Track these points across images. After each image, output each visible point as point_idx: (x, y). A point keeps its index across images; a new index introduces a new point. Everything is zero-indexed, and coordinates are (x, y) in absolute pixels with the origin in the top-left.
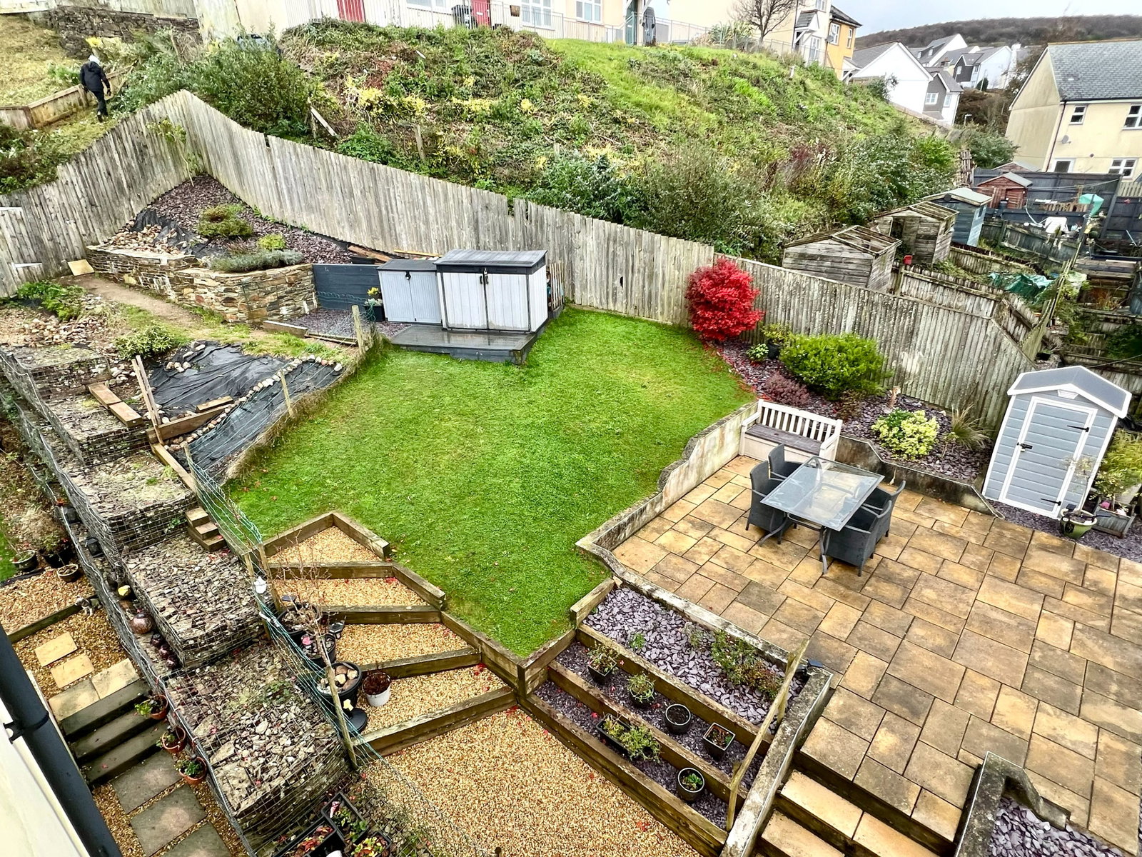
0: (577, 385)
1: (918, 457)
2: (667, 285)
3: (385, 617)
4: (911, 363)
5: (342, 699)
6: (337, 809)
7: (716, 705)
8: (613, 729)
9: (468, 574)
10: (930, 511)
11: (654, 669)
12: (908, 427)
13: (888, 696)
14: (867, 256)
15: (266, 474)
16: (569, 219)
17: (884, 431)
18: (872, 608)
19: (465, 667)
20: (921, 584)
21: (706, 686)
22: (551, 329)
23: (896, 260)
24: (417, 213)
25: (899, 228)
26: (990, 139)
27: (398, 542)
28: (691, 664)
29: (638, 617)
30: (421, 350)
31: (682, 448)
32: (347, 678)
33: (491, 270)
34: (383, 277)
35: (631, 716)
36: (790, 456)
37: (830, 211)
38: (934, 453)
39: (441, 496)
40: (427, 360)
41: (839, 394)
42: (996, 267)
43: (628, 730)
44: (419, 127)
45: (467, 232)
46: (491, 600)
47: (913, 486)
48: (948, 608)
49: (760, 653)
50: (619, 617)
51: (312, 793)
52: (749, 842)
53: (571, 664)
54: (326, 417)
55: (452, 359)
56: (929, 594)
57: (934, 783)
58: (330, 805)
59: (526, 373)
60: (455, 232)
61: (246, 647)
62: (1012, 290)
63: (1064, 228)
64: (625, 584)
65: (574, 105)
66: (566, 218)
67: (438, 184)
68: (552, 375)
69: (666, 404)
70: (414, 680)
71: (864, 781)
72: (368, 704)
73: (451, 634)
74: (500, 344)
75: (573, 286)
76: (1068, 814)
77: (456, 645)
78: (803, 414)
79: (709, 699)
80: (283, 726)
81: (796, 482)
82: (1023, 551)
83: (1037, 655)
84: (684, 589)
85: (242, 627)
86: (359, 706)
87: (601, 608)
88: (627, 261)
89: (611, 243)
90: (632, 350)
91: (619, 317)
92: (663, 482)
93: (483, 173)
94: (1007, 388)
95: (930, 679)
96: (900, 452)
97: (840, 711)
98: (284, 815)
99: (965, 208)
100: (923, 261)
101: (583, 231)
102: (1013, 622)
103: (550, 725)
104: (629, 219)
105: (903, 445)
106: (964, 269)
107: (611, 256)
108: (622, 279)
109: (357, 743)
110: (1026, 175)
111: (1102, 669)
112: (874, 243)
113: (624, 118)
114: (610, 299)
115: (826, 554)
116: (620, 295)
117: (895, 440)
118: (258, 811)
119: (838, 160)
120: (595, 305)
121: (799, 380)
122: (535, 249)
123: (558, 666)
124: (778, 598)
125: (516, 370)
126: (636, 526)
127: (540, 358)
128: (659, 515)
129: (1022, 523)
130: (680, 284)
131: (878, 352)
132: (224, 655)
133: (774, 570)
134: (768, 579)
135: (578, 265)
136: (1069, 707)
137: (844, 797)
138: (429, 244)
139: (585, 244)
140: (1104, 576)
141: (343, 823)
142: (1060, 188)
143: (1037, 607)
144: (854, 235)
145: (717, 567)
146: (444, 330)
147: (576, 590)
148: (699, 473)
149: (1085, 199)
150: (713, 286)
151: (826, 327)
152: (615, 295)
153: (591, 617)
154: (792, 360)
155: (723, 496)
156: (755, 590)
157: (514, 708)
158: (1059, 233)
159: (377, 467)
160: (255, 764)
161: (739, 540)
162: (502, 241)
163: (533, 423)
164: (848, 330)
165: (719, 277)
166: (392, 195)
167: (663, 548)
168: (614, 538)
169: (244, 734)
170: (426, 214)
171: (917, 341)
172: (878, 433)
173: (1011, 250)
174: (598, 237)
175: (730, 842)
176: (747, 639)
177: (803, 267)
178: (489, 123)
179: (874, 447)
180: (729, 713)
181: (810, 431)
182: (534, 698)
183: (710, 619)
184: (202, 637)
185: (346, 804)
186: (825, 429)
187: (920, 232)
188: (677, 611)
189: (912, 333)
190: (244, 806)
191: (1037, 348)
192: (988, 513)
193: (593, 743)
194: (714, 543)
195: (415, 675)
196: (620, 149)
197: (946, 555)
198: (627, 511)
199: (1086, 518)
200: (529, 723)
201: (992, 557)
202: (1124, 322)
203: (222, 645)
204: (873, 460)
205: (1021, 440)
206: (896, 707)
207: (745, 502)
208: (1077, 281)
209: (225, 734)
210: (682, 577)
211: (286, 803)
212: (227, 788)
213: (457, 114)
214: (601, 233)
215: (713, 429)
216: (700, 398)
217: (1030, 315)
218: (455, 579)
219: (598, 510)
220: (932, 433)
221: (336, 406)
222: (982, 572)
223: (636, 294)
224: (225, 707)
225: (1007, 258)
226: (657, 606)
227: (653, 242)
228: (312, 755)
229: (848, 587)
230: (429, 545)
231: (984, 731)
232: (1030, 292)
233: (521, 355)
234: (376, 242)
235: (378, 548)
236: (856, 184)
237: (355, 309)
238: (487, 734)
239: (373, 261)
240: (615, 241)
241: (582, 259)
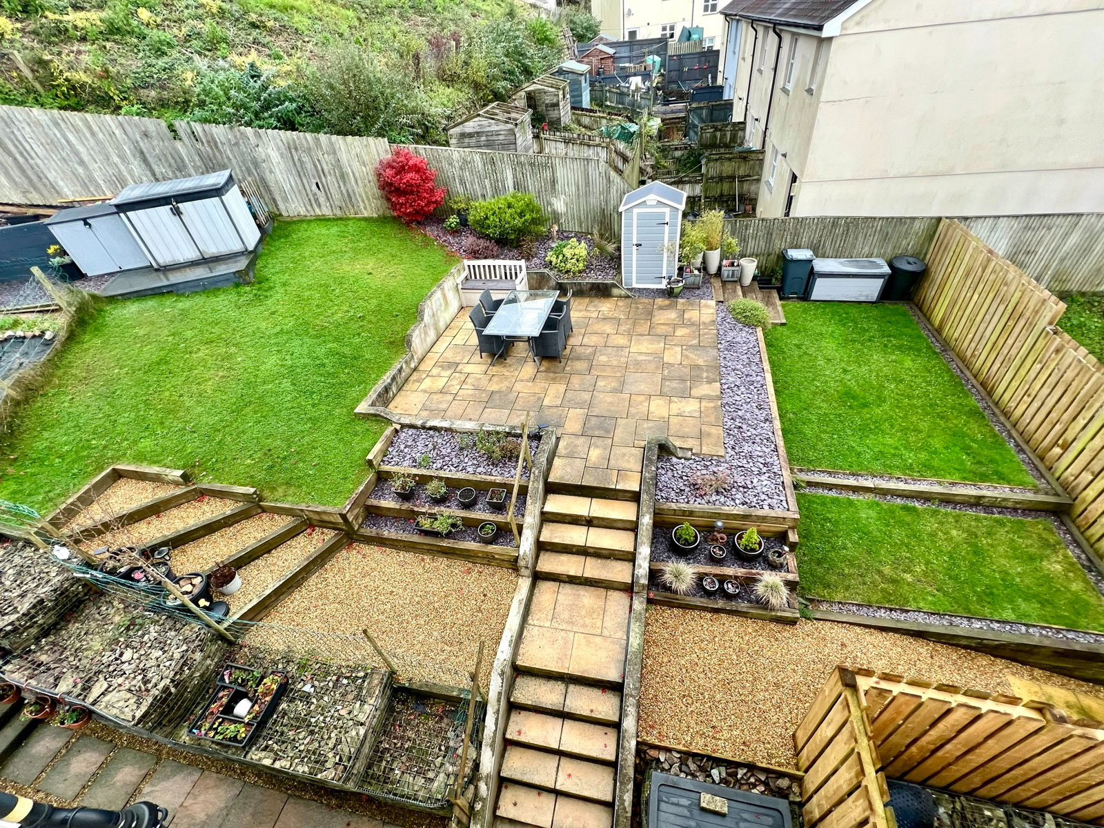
0: (310, 288)
1: (580, 272)
2: (359, 182)
3: (210, 529)
4: (559, 205)
5: (195, 601)
6: (230, 675)
7: (489, 478)
8: (426, 524)
9: (272, 467)
10: (595, 306)
11: (442, 474)
12: (567, 252)
13: (592, 428)
14: (510, 126)
15: (15, 460)
16: (241, 134)
17: (554, 260)
18: (571, 381)
19: (298, 534)
20: (598, 354)
21: (479, 470)
22: (268, 244)
23: (534, 127)
24: (64, 155)
25: (532, 100)
26: (581, 17)
27: (194, 466)
28: (466, 460)
29: (420, 444)
30: (140, 295)
31: (416, 314)
32: (194, 586)
33: (179, 199)
34: (56, 231)
35: (436, 510)
36: (496, 296)
37: (477, 93)
38: (588, 267)
39: (220, 416)
40: (151, 303)
41: (519, 241)
42: (604, 121)
43: (436, 519)
44: (16, 52)
45: (136, 167)
46: (300, 477)
47: (580, 293)
48: (615, 363)
49: (508, 434)
50: (406, 450)
51: (202, 676)
52: (533, 546)
53: (382, 496)
54: (60, 386)
55: (178, 295)
56: (603, 359)
57: (625, 465)
58: (223, 675)
59: (259, 289)
60: (122, 168)
61: (78, 607)
62: (617, 138)
63: (640, 85)
64: (403, 426)
65: (200, 11)
66: (238, 134)
67: (74, 117)
68: (284, 285)
69: (393, 283)
70: (259, 562)
71: (589, 481)
72: (224, 594)
73: (276, 516)
74: (222, 269)
75: (274, 200)
76: (691, 450)
77: (283, 523)
78: (497, 262)
79: (484, 476)
80: (149, 645)
81: (504, 313)
82: (650, 314)
83: (666, 372)
84: (449, 413)
85: (62, 594)
86: (216, 600)
87: (390, 449)
88: (315, 166)
89: (293, 151)
90: (350, 245)
91: (329, 220)
92: (409, 344)
93: (125, 99)
94: (618, 206)
95: (612, 409)
96: (567, 272)
97: (566, 449)
98: (183, 703)
99: (575, 77)
100: (555, 125)
101: (260, 144)
102: (651, 358)
103: (381, 542)
104: (302, 125)
105: (569, 266)
106: (585, 127)
107: (298, 164)
108: (317, 184)
109: (226, 625)
110: (611, 45)
111: (698, 367)
112: (513, 115)
113: (262, 22)
114: (315, 205)
115: (536, 355)
116: (322, 200)
117: (563, 264)
118: (155, 711)
119: (470, 45)
120: (302, 213)
121: (487, 237)
122: (220, 170)
123: (373, 502)
124: (512, 396)
125: (248, 289)
126: (399, 383)
127: (267, 272)
128: (415, 369)
129: (647, 297)
130: (371, 178)
131: (536, 202)
132: (56, 624)
133: (506, 378)
134: (503, 386)
135: (269, 177)
136: (685, 395)
137: (579, 495)
138: (98, 186)
139: (268, 156)
140: (693, 315)
141: (240, 681)
142: (634, 53)
143: (662, 345)
144: (497, 111)
145: (468, 391)
146: (157, 270)
147: (366, 445)
148: (436, 329)
149: (649, 60)
150: (397, 174)
151: (496, 191)
152: (317, 200)
153: (385, 459)
154: (477, 222)
155: (459, 340)
156: (496, 397)
157: (351, 544)
158: (638, 89)
159: (142, 413)
160: (134, 682)
161: (477, 367)
162: (180, 169)
163: (282, 330)
164: (511, 189)
165: (400, 166)
166: (20, 138)
167: (425, 391)
168: (385, 397)
169: (111, 669)
170: (77, 154)
171: (559, 187)
172: (551, 262)
173: (613, 108)
174: (278, 149)
175: (521, 552)
176: (498, 429)
177: (466, 144)
178: (108, 40)
179: (551, 273)
180: (499, 479)
181: (506, 274)
182: (362, 530)
183: (469, 426)
184: (18, 619)
185: (236, 668)
186: (515, 269)
187: (547, 102)
188: (446, 430)
189: (554, 182)
190: (139, 714)
191: (635, 177)
192: (628, 297)
193: (416, 538)
194: (461, 375)
195: (258, 558)
196: (269, 56)
197: (608, 331)
198: (388, 374)
199: (678, 281)
200: (367, 549)
201: (634, 324)
202: (686, 148)
203: (47, 616)
204: (553, 283)
205: (635, 242)
206: (597, 433)
207: (475, 340)
208: (656, 123)
209: (90, 678)
210: (444, 406)
211: (180, 695)
212: (115, 711)
213: (61, 34)
214: (280, 144)
215: (435, 292)
216: (418, 271)
217: (629, 154)
218: (260, 476)
219: (364, 383)
220: (584, 253)
221: (65, 373)
222: (630, 334)
223: (336, 196)
224: (80, 660)
225: (609, 114)
226: (431, 432)
227: (332, 144)
228: (187, 651)
229: (555, 373)
230: (226, 459)
231: (645, 426)
232: (627, 137)
233: (247, 274)
234: (29, 196)
235: (176, 479)
236: (490, 65)
237: (35, 270)
238: (335, 570)
239: (37, 217)
240: (296, 149)
241: (271, 172)
